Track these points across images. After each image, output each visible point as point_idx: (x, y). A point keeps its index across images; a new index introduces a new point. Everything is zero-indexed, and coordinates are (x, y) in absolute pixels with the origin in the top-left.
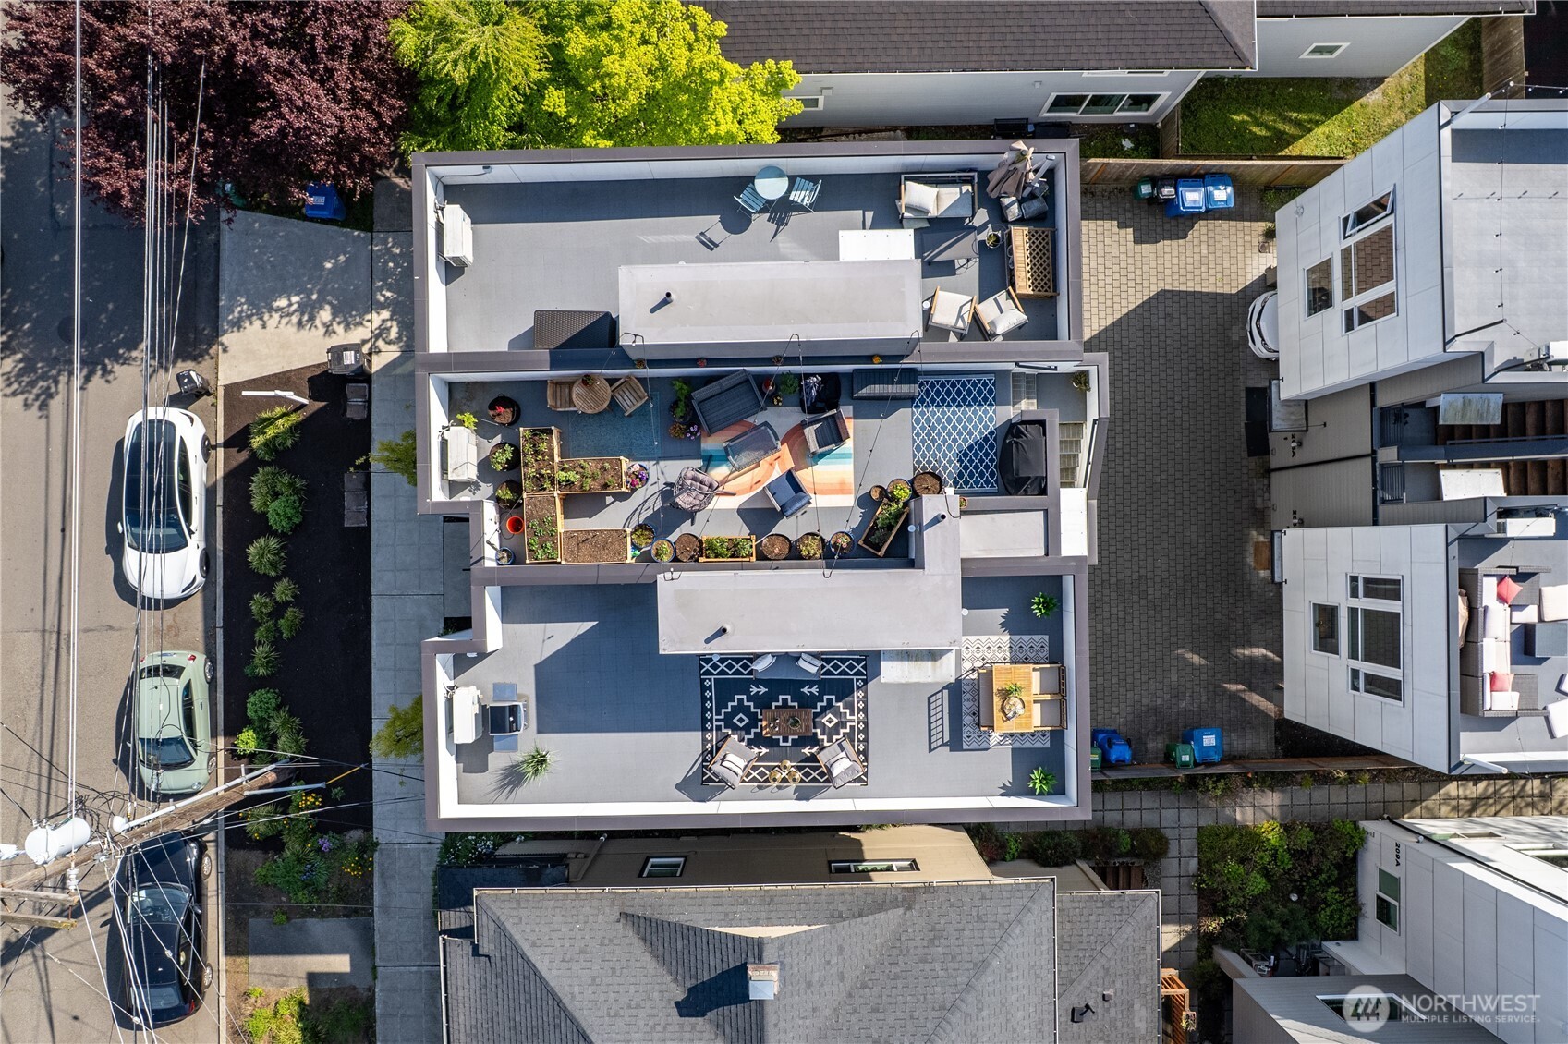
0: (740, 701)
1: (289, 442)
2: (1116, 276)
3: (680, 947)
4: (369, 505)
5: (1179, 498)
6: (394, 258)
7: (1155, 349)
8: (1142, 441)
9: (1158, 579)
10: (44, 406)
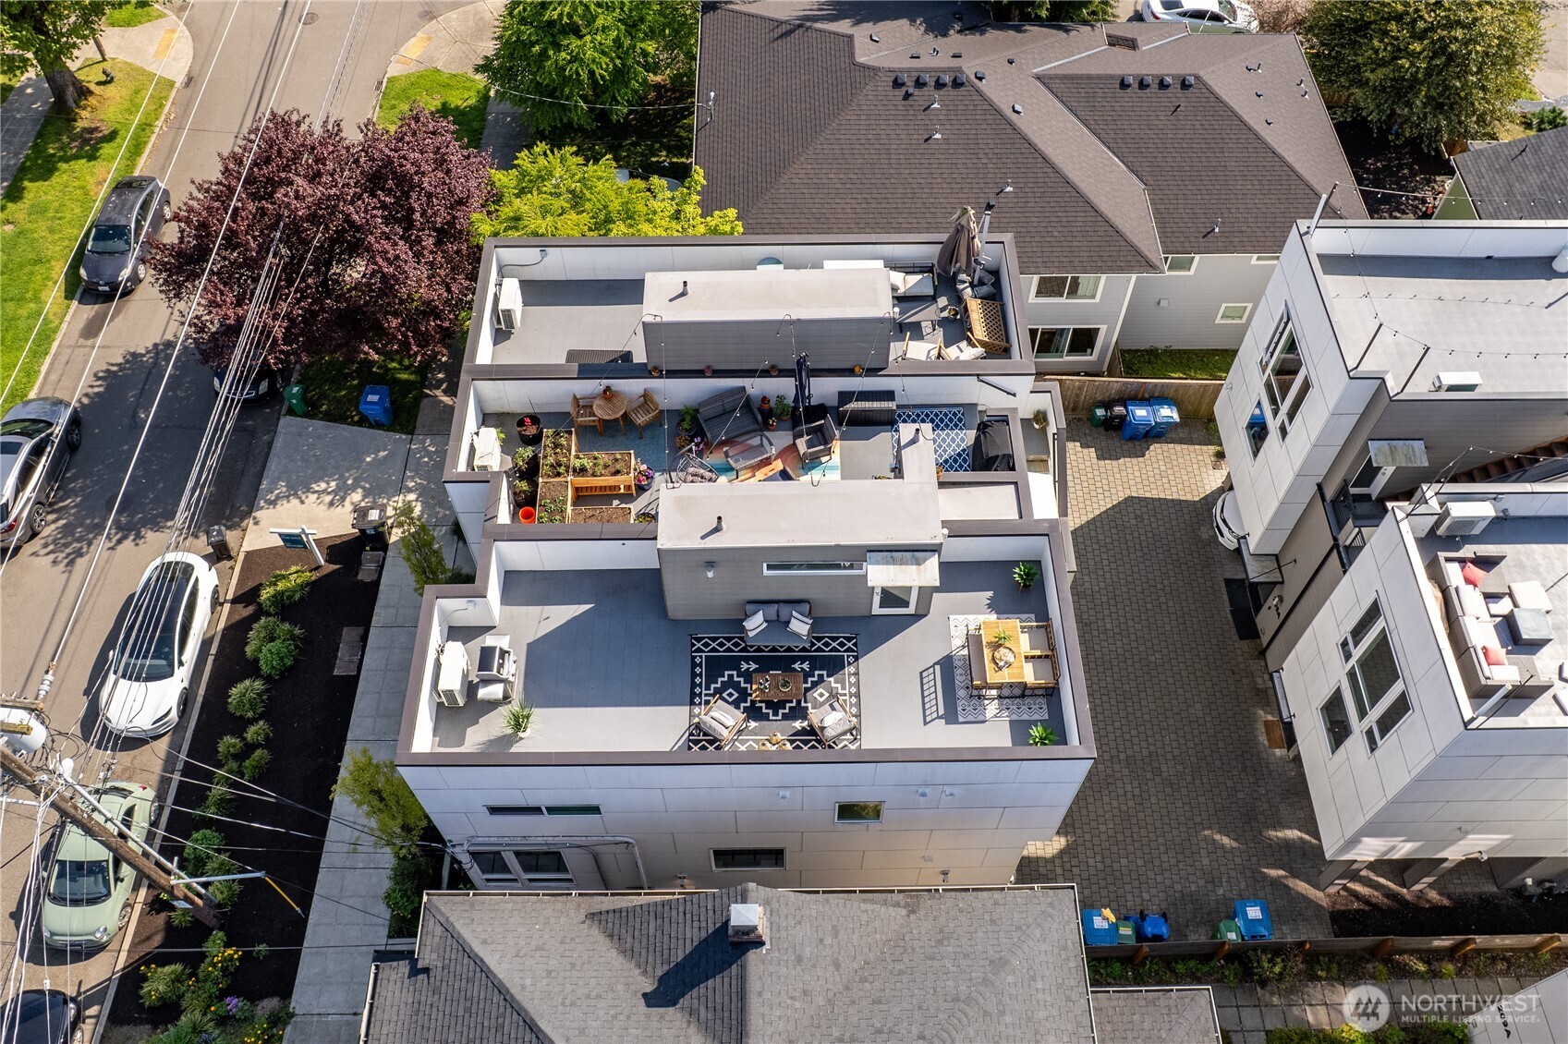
0: (731, 677)
1: (297, 596)
2: (1085, 484)
3: (652, 930)
4: (362, 656)
5: (1177, 677)
6: (429, 454)
7: (1130, 544)
8: (1131, 623)
9: (1169, 756)
10: (71, 563)
